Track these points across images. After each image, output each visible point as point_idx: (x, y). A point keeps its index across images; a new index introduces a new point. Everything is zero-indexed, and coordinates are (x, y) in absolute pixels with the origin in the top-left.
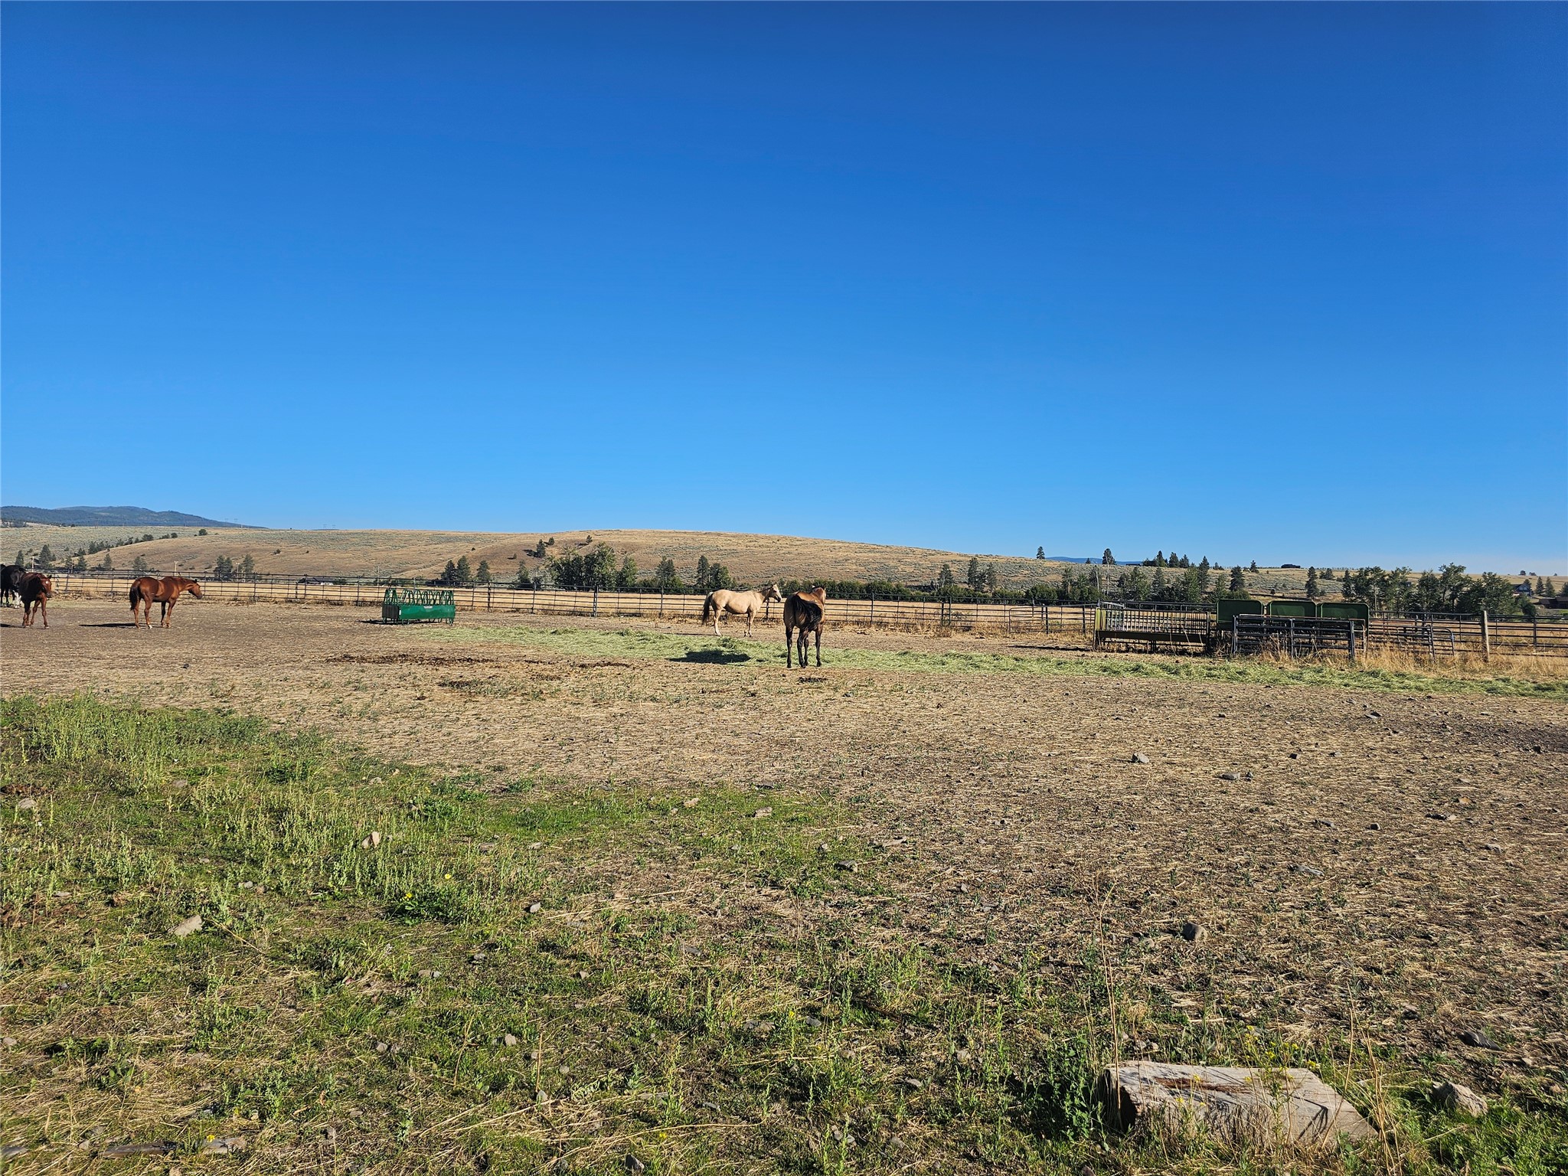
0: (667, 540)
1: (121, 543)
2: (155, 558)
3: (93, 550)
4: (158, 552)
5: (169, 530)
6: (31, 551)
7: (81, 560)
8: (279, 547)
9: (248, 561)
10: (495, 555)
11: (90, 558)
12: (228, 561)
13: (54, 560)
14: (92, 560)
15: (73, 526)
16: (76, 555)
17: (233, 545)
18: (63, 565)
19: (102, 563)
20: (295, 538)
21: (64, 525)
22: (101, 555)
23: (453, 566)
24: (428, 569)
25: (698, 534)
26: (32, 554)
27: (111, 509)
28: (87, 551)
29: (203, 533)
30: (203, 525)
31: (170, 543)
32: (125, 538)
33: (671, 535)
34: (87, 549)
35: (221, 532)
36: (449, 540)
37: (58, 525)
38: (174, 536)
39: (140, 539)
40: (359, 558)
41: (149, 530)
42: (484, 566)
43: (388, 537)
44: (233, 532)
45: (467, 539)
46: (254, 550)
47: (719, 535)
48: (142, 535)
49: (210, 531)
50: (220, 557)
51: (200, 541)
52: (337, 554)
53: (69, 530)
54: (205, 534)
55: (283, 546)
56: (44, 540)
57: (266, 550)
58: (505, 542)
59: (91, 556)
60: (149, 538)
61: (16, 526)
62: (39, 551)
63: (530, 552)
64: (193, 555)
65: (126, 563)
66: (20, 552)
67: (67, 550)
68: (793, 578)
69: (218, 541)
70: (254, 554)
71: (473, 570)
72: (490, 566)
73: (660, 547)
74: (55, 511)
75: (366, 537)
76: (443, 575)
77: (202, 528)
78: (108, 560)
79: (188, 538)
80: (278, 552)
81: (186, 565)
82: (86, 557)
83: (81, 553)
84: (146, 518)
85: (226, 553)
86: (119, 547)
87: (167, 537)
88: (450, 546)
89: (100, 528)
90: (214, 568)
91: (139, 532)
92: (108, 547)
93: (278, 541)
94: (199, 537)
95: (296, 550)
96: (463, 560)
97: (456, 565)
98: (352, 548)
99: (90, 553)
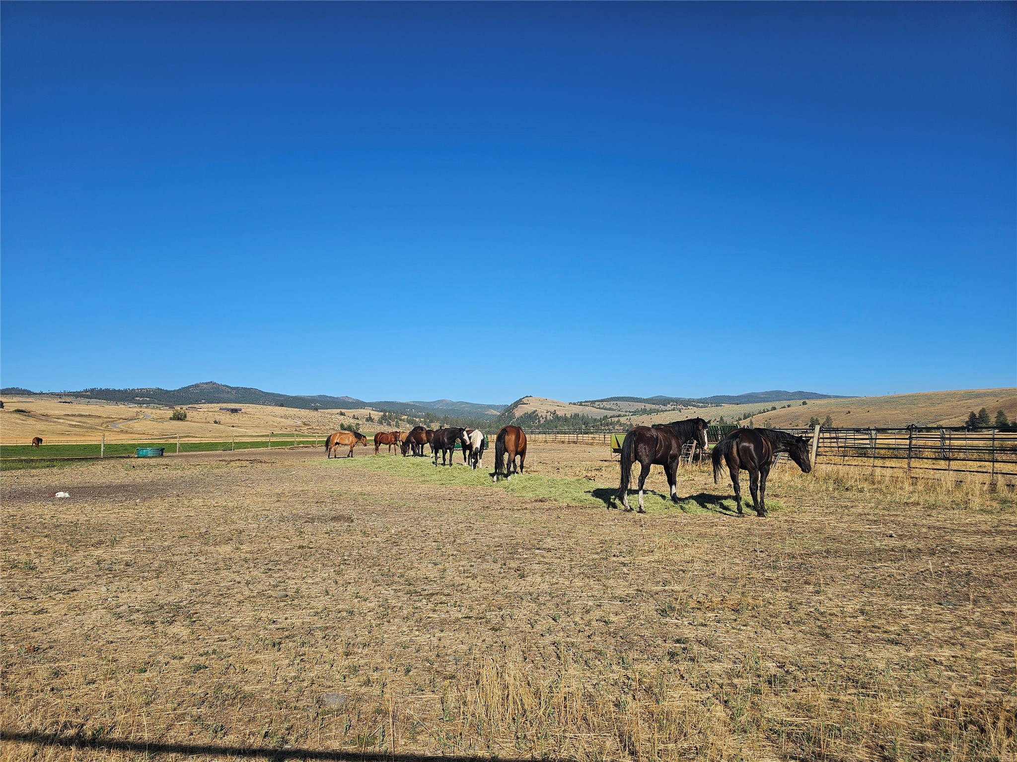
3: (745, 418)
4: (778, 417)
5: (786, 403)
6: (715, 420)
8: (850, 410)
9: (829, 420)
10: (1013, 405)
12: (817, 420)
17: (821, 410)
20: (863, 403)
21: (734, 404)
23: (975, 415)
24: (957, 419)
29: (804, 403)
30: (804, 398)
31: (784, 411)
32: (762, 410)
34: (742, 417)
35: (815, 402)
36: (978, 395)
38: (789, 406)
39: (770, 409)
40: (904, 414)
41: (774, 404)
42: (1000, 414)
43: (928, 397)
44: (823, 401)
45: (994, 394)
46: (834, 412)
48: (771, 407)
49: (809, 401)
50: (812, 418)
51: (803, 409)
52: (889, 412)
53: (735, 406)
54: (806, 404)
55: (852, 409)
56: (721, 414)
57: (841, 412)
59: (744, 421)
60: (774, 409)
62: (719, 420)
64: (799, 417)
65: (761, 424)
69: (813, 408)
70: (834, 415)
75: (911, 398)
76: (967, 422)
77: (804, 400)
79: (796, 407)
80: (849, 412)
81: (793, 424)
83: (739, 419)
84: (785, 397)
85: (817, 415)
86: (759, 415)
87: (784, 407)
88: (978, 400)
89: (749, 405)
90: (809, 424)
91: (768, 405)
92: (753, 415)
93: (850, 406)
94: (802, 406)
95: (861, 411)
96: (983, 410)
97: (977, 415)
98: (900, 407)
99: (744, 419)
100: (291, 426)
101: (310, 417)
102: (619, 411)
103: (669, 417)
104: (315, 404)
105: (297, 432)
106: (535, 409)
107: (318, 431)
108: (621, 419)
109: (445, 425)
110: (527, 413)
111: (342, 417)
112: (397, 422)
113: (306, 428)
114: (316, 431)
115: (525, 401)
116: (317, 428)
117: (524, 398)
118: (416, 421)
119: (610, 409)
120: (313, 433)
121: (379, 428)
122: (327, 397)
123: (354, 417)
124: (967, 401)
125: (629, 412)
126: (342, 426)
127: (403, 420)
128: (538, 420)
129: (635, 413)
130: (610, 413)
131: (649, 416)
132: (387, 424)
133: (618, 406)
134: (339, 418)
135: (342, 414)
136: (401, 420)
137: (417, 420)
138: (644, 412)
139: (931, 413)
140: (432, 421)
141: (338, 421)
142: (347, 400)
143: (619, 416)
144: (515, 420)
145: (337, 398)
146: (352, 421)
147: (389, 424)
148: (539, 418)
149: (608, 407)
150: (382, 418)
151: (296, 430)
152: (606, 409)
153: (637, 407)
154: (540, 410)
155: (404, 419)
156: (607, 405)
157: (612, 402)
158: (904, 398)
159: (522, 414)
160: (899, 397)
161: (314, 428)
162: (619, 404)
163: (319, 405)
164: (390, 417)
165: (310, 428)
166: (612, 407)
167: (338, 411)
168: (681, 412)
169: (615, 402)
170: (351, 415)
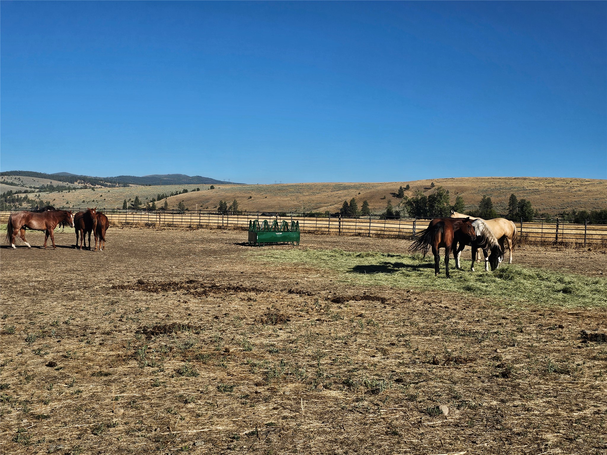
0: (486, 184)
1: (172, 195)
2: (189, 202)
3: (159, 198)
4: (190, 199)
5: (195, 187)
6: (130, 200)
7: (153, 204)
8: (251, 195)
9: (235, 204)
10: (372, 196)
11: (157, 203)
12: (225, 204)
13: (141, 204)
14: (159, 204)
15: (150, 185)
16: (151, 201)
17: (228, 194)
18: (145, 207)
19: (163, 205)
20: (259, 189)
21: (146, 185)
22: (163, 201)
23: (347, 204)
24: (333, 206)
25: (509, 179)
26: (131, 201)
27: (169, 176)
28: (156, 199)
29: (212, 188)
30: (212, 183)
31: (195, 194)
32: (174, 192)
33: (490, 180)
34: (156, 198)
35: (222, 187)
36: (345, 188)
37: (143, 185)
38: (198, 190)
39: (182, 192)
40: (293, 201)
41: (186, 187)
42: (365, 204)
43: (309, 188)
44: (228, 187)
45: (356, 187)
46: (238, 197)
47: (525, 179)
48: (183, 190)
49: (216, 186)
50: (221, 202)
51: (211, 193)
52: (282, 198)
53: (148, 188)
54: (213, 188)
55: (253, 194)
56: (136, 194)
57: (244, 197)
58: (379, 188)
59: (158, 202)
60: (185, 191)
61: (124, 186)
62: (134, 200)
63: (394, 195)
64: (207, 200)
65: (175, 205)
66: (125, 200)
67: (147, 199)
68: (583, 209)
69: (220, 191)
70: (238, 199)
71: (359, 207)
72: (369, 204)
73: (481, 189)
74: (143, 178)
75: (297, 187)
76: (341, 210)
77: (212, 185)
78: (166, 204)
79: (205, 191)
80: (251, 197)
81: (203, 207)
82: (156, 202)
83: (154, 200)
85: (224, 199)
86: (172, 197)
87: (194, 190)
88: (345, 192)
89: (162, 187)
90: (218, 207)
91: (181, 188)
92: (166, 197)
93: (251, 191)
94: (210, 190)
95: (260, 196)
96: (353, 201)
97: (349, 204)
98: (290, 194)
99: (158, 200)
102: (23, 186)
103: (82, 195)
108: (28, 195)
119: (12, 184)
124: (338, 192)
125: (34, 188)
129: (42, 189)
130: (14, 189)
131: (61, 193)
133: (21, 181)
138: (51, 189)
139: (313, 200)
143: (26, 192)
149: (9, 181)
152: (7, 183)
153: (43, 183)
156: (8, 179)
157: (14, 177)
158: (292, 187)
160: (288, 186)
162: (21, 179)
166: (14, 182)
168: (94, 190)
169: (18, 177)
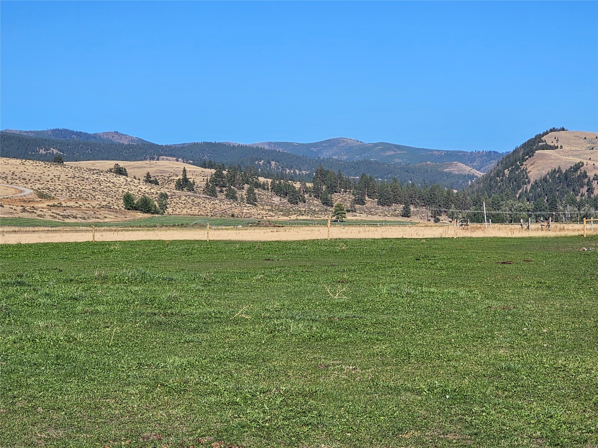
100: (11, 200)
101: (49, 178)
104: (46, 150)
105: (25, 215)
106: (578, 160)
107: (74, 212)
109: (367, 198)
110: (559, 170)
111: (122, 178)
112: (250, 191)
113: (44, 205)
114: (68, 212)
115: (549, 140)
116: (72, 204)
117: (546, 133)
118: (294, 188)
120: (64, 217)
121: (209, 206)
122: (72, 133)
123: (149, 180)
126: (128, 200)
127: (263, 187)
128: (586, 188)
132: (227, 195)
134: (115, 180)
135: (120, 171)
136: (258, 185)
137: (298, 185)
140: (332, 189)
141: (114, 189)
142: (116, 140)
144: (529, 187)
145: (95, 136)
146: (145, 188)
147: (232, 196)
148: (589, 183)
150: (213, 180)
151: (24, 210)
154: (591, 163)
155: (264, 184)
159: (544, 173)
161: (64, 204)
163: (55, 151)
164: (232, 180)
165: (54, 206)
167: (111, 164)
170: (141, 173)
